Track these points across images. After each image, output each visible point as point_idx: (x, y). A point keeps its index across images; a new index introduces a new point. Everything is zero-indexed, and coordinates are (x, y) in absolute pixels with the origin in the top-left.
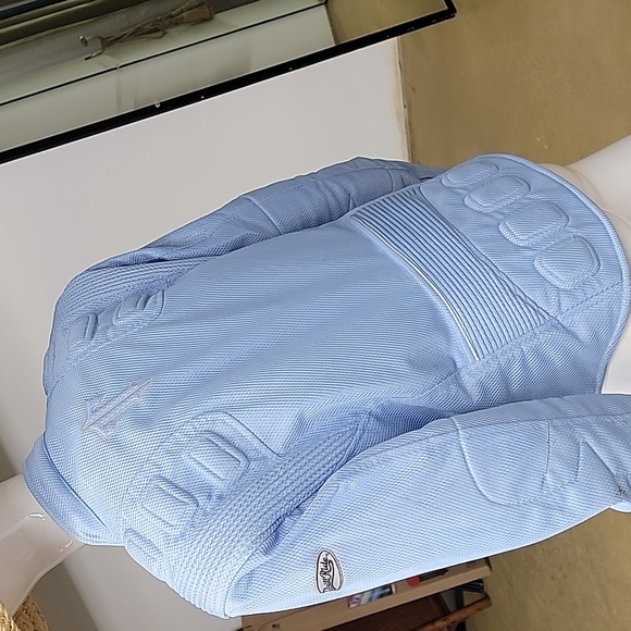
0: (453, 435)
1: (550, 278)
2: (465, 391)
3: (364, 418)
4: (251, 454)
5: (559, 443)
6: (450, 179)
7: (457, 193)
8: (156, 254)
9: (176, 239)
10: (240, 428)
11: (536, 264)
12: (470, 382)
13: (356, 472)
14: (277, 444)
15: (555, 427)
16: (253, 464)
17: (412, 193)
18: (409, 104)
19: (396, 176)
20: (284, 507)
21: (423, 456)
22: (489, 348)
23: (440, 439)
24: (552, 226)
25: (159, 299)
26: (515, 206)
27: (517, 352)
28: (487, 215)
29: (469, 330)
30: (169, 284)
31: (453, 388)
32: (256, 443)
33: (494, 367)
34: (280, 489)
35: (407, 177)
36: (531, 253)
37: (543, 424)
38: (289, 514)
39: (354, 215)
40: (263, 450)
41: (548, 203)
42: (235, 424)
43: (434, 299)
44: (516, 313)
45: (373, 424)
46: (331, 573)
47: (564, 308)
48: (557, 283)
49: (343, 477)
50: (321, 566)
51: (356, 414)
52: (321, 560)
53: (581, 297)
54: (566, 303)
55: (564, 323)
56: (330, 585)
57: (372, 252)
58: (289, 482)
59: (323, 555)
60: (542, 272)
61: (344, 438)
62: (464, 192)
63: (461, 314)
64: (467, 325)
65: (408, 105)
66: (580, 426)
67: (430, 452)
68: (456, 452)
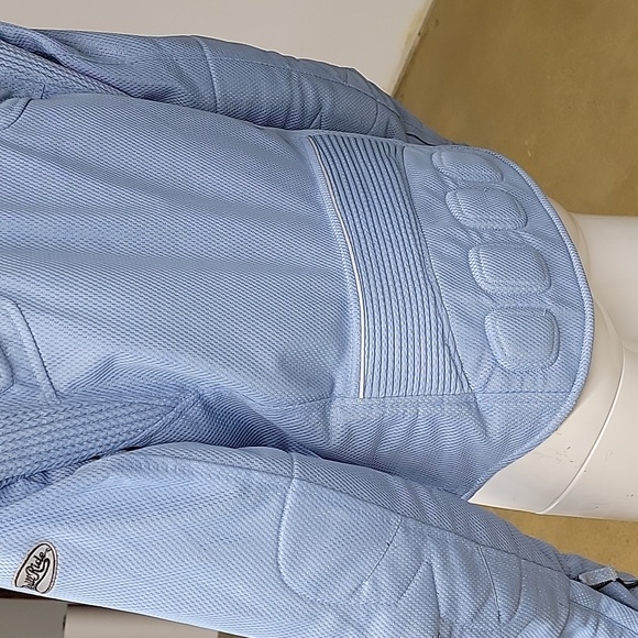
0: (282, 481)
1: (494, 344)
2: (326, 424)
3: (191, 398)
4: (21, 374)
5: (400, 549)
6: (443, 158)
7: (443, 182)
8: (50, 46)
9: (88, 43)
10: (24, 334)
11: (487, 320)
12: (338, 418)
13: (139, 469)
14: (62, 379)
15: (407, 529)
16: (16, 389)
17: (392, 149)
18: (425, 34)
19: (383, 116)
20: (24, 467)
21: (232, 488)
22: (382, 390)
23: (265, 479)
24: (529, 284)
25: (18, 108)
26: (500, 236)
27: (410, 411)
28: (464, 228)
29: (371, 357)
30: (45, 96)
31: (315, 416)
32: (35, 364)
33: (375, 414)
34: (31, 441)
35: (394, 123)
36: (489, 302)
37: (395, 519)
38: (28, 478)
39: (314, 138)
40: (40, 376)
41: (538, 254)
42: (21, 326)
43: (351, 297)
44: (435, 366)
45: (196, 412)
46: (41, 574)
47: (490, 388)
48: (499, 356)
49: (119, 468)
50: (33, 560)
51: (183, 389)
52: (37, 553)
53: (516, 385)
54: (496, 382)
55: (481, 405)
56: (33, 586)
57: (310, 197)
58: (48, 437)
59: (42, 549)
60: (490, 333)
61: (150, 413)
62: (451, 185)
63: (372, 334)
64: (372, 350)
65: (423, 35)
66: (434, 540)
67: (245, 489)
68: (274, 504)
